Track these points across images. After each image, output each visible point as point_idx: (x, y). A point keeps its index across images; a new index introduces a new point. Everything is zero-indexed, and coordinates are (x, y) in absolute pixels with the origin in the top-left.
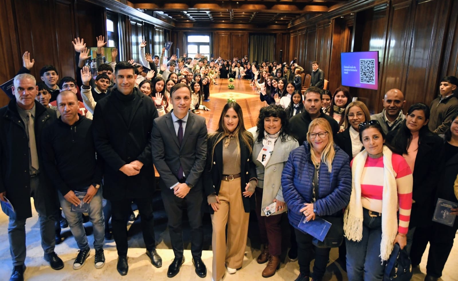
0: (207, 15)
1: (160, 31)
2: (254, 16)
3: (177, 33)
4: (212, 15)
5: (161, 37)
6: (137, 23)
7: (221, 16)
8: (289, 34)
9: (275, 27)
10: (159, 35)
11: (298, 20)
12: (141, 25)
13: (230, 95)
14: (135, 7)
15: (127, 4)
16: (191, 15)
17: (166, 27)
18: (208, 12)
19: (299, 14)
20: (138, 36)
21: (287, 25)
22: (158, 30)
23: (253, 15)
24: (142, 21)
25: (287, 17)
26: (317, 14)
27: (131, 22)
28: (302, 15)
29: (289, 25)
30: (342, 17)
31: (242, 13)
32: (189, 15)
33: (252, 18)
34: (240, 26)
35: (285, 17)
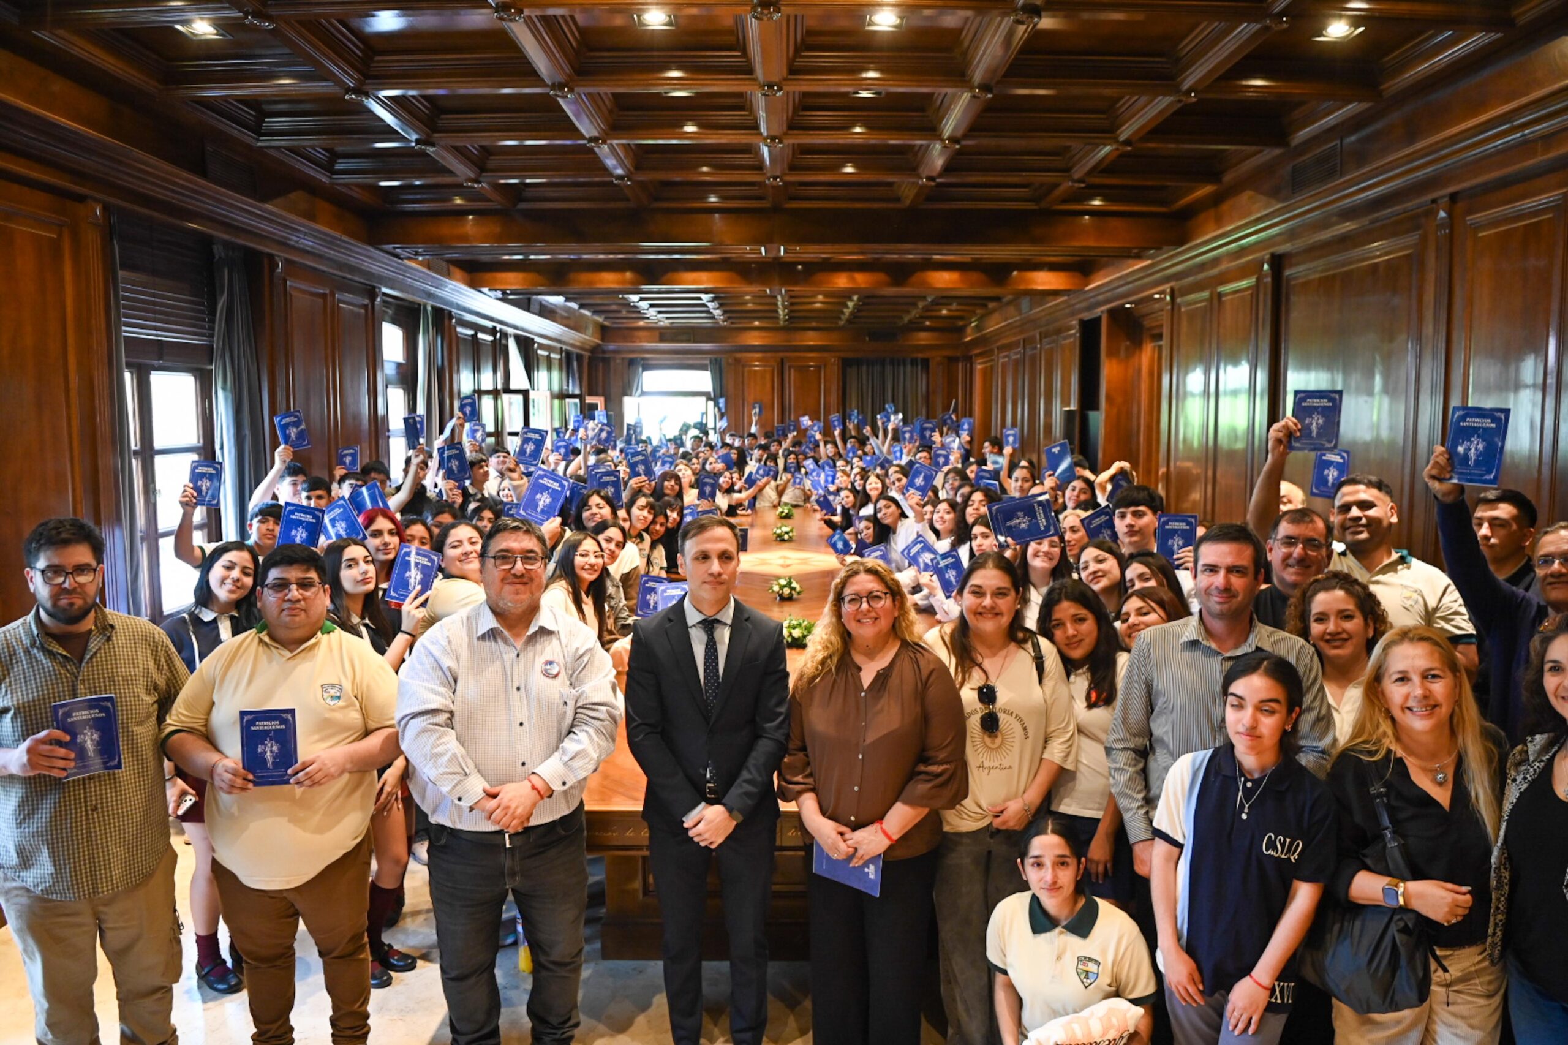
0: (704, 305)
1: (552, 355)
2: (855, 306)
3: (607, 361)
4: (721, 305)
5: (555, 374)
6: (476, 334)
7: (750, 306)
8: (969, 360)
9: (923, 338)
10: (549, 369)
11: (996, 316)
12: (491, 338)
13: (781, 562)
14: (475, 285)
15: (449, 275)
16: (652, 306)
17: (572, 345)
18: (706, 298)
19: (997, 299)
20: (479, 372)
21: (961, 330)
22: (545, 353)
23: (850, 304)
24: (495, 328)
25: (959, 307)
26: (1051, 298)
27: (459, 329)
28: (1005, 300)
29: (969, 330)
30: (1128, 306)
31: (814, 296)
32: (644, 305)
33: (847, 311)
34: (812, 339)
35: (954, 306)
